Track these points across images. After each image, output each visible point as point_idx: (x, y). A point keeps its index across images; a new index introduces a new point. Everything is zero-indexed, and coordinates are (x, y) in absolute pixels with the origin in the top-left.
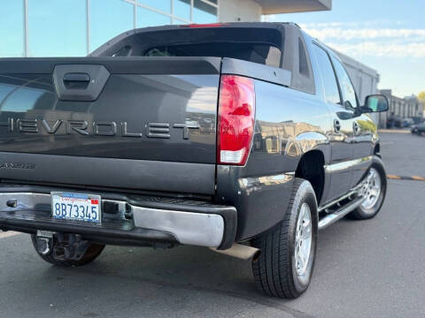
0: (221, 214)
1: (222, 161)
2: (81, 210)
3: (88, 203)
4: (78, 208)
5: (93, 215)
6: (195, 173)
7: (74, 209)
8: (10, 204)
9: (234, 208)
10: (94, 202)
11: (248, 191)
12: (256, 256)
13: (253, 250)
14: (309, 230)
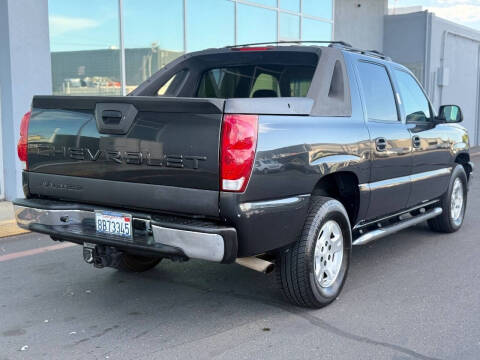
0: (221, 233)
1: (224, 188)
2: (117, 226)
3: (122, 221)
4: (115, 224)
5: (126, 231)
6: (204, 198)
7: (112, 225)
8: (63, 220)
9: (233, 229)
10: (127, 220)
12: (269, 269)
14: (340, 244)
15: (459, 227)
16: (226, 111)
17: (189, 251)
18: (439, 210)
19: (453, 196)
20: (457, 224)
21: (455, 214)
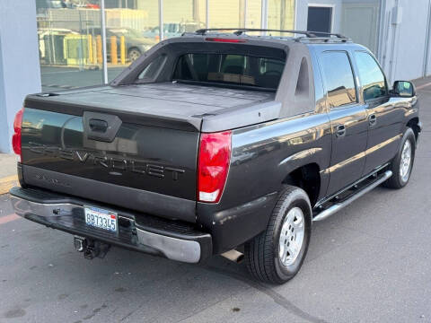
0: (197, 240)
1: (201, 199)
2: (104, 221)
3: (109, 217)
4: (102, 219)
5: (112, 226)
6: (182, 206)
7: (100, 220)
8: (55, 212)
9: (209, 235)
10: (112, 217)
11: (222, 222)
12: (240, 258)
13: (239, 254)
14: (302, 225)
15: (406, 183)
16: (203, 131)
17: (169, 253)
18: (389, 174)
19: (403, 156)
20: (405, 180)
21: (404, 171)
